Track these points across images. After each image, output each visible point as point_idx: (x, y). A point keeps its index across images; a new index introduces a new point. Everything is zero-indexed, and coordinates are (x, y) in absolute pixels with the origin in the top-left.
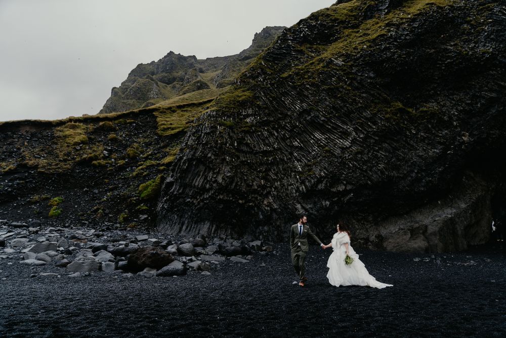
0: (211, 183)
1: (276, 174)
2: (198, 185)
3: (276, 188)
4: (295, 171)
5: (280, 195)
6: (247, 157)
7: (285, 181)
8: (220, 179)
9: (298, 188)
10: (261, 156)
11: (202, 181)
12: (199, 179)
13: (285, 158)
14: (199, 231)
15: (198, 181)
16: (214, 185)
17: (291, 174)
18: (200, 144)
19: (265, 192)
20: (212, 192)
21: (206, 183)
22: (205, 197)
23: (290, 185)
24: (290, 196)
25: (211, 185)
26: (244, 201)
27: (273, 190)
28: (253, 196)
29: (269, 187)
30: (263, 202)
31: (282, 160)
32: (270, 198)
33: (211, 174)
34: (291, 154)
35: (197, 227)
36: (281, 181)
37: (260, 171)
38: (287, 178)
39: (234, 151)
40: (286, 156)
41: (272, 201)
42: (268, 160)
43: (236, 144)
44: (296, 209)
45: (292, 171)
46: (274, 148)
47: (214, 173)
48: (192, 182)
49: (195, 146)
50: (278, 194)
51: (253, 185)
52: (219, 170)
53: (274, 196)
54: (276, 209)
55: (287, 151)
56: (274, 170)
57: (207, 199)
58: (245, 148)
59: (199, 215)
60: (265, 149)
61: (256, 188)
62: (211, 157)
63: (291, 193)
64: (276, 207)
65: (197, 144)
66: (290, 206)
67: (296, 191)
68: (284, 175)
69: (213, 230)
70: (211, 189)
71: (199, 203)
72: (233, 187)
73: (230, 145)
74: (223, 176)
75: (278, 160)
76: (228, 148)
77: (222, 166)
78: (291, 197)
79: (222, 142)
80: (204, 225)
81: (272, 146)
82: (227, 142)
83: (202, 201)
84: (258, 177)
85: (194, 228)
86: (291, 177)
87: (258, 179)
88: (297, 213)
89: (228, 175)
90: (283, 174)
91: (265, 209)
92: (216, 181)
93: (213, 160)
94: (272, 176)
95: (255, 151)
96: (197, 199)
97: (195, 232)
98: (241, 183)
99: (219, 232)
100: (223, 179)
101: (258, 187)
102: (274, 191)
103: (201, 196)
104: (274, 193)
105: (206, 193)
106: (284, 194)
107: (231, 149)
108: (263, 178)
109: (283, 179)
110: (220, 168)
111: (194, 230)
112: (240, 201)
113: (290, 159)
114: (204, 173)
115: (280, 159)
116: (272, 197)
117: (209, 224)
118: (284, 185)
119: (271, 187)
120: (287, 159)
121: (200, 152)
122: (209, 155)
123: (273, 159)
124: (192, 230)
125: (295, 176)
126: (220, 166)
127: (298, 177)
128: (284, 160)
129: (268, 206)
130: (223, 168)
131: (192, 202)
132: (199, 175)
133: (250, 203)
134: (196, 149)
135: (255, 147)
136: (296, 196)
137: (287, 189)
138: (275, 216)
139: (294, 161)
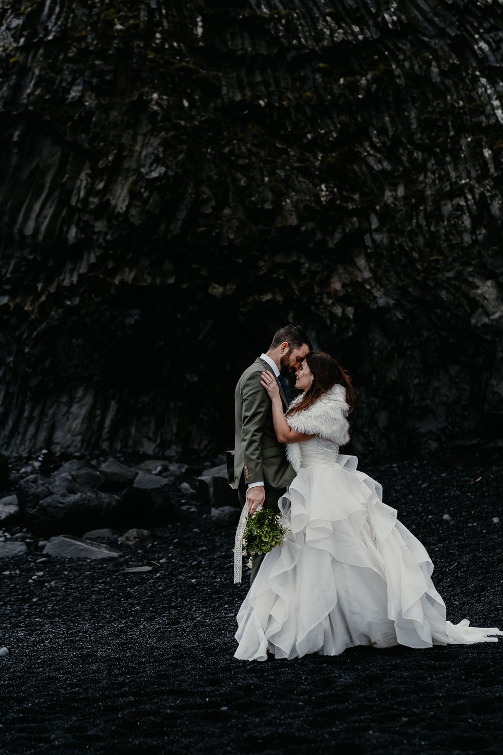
0: (86, 217)
1: (390, 153)
2: (36, 231)
3: (386, 215)
4: (476, 129)
5: (400, 246)
6: (253, 85)
7: (428, 182)
8: (120, 200)
9: (483, 203)
10: (320, 70)
11: (49, 212)
12: (37, 207)
13: (435, 70)
14: (52, 429)
15: (34, 215)
16: (99, 226)
17: (456, 141)
18: (37, 47)
19: (338, 235)
20: (93, 260)
21: (67, 222)
22: (66, 283)
23: (451, 196)
24: (444, 245)
25: (86, 228)
26: (231, 288)
27: (375, 224)
28: (278, 259)
29: (353, 213)
30: (326, 283)
31: (420, 80)
32: (361, 262)
33: (83, 181)
34: (462, 46)
35: (43, 413)
36: (410, 183)
37: (313, 146)
38: (441, 163)
39: (189, 63)
40: (437, 59)
41: (367, 274)
42: (353, 87)
43: (200, 31)
44: (475, 304)
45: (462, 130)
46: (382, 26)
47: (95, 176)
48: (13, 221)
49: (18, 57)
50: (391, 240)
51: (278, 209)
52: (119, 159)
53: (376, 255)
54: (386, 309)
55: (442, 34)
56: (382, 132)
57: (72, 290)
58: (244, 45)
59: (48, 363)
60: (339, 35)
61: (293, 221)
62: (80, 101)
63: (456, 230)
64: (382, 302)
65: (23, 49)
66: (443, 294)
67: (477, 222)
68: (428, 150)
69: (108, 422)
70: (84, 245)
71: (44, 310)
72: (176, 228)
73: (168, 36)
74: (135, 183)
75: (400, 81)
76: (159, 49)
77: (134, 140)
78: (452, 247)
79: (128, 29)
80: (70, 404)
81: (374, 16)
82: (152, 25)
83: (56, 299)
84: (306, 171)
85: (30, 419)
86: (456, 159)
87: (302, 182)
88: (478, 320)
89: (154, 175)
90: (419, 148)
91: (333, 316)
92: (105, 210)
93: (90, 113)
94: (371, 161)
95: (290, 55)
96: (38, 295)
97: (35, 436)
98: (218, 209)
99: (133, 430)
100: (133, 194)
101: (302, 219)
102: (377, 230)
103: (47, 283)
104: (377, 237)
105: (69, 266)
106: (421, 240)
107: (178, 52)
108: (328, 174)
109: (423, 169)
110: (121, 147)
111: (31, 430)
112: (217, 290)
113: (454, 69)
114: (60, 173)
115: (409, 75)
116: (368, 257)
117: (89, 400)
118: (421, 198)
119: (363, 214)
120: (442, 73)
121: (36, 86)
122: (74, 93)
123: (375, 80)
124: (21, 430)
125: (476, 148)
126: (124, 140)
127: (487, 153)
128: (427, 77)
129: (344, 300)
130: (138, 148)
131: (19, 307)
132: (41, 189)
133: (265, 292)
134: (24, 71)
135: (291, 30)
136: (475, 242)
137: (435, 216)
138: (378, 338)
139: (475, 79)
